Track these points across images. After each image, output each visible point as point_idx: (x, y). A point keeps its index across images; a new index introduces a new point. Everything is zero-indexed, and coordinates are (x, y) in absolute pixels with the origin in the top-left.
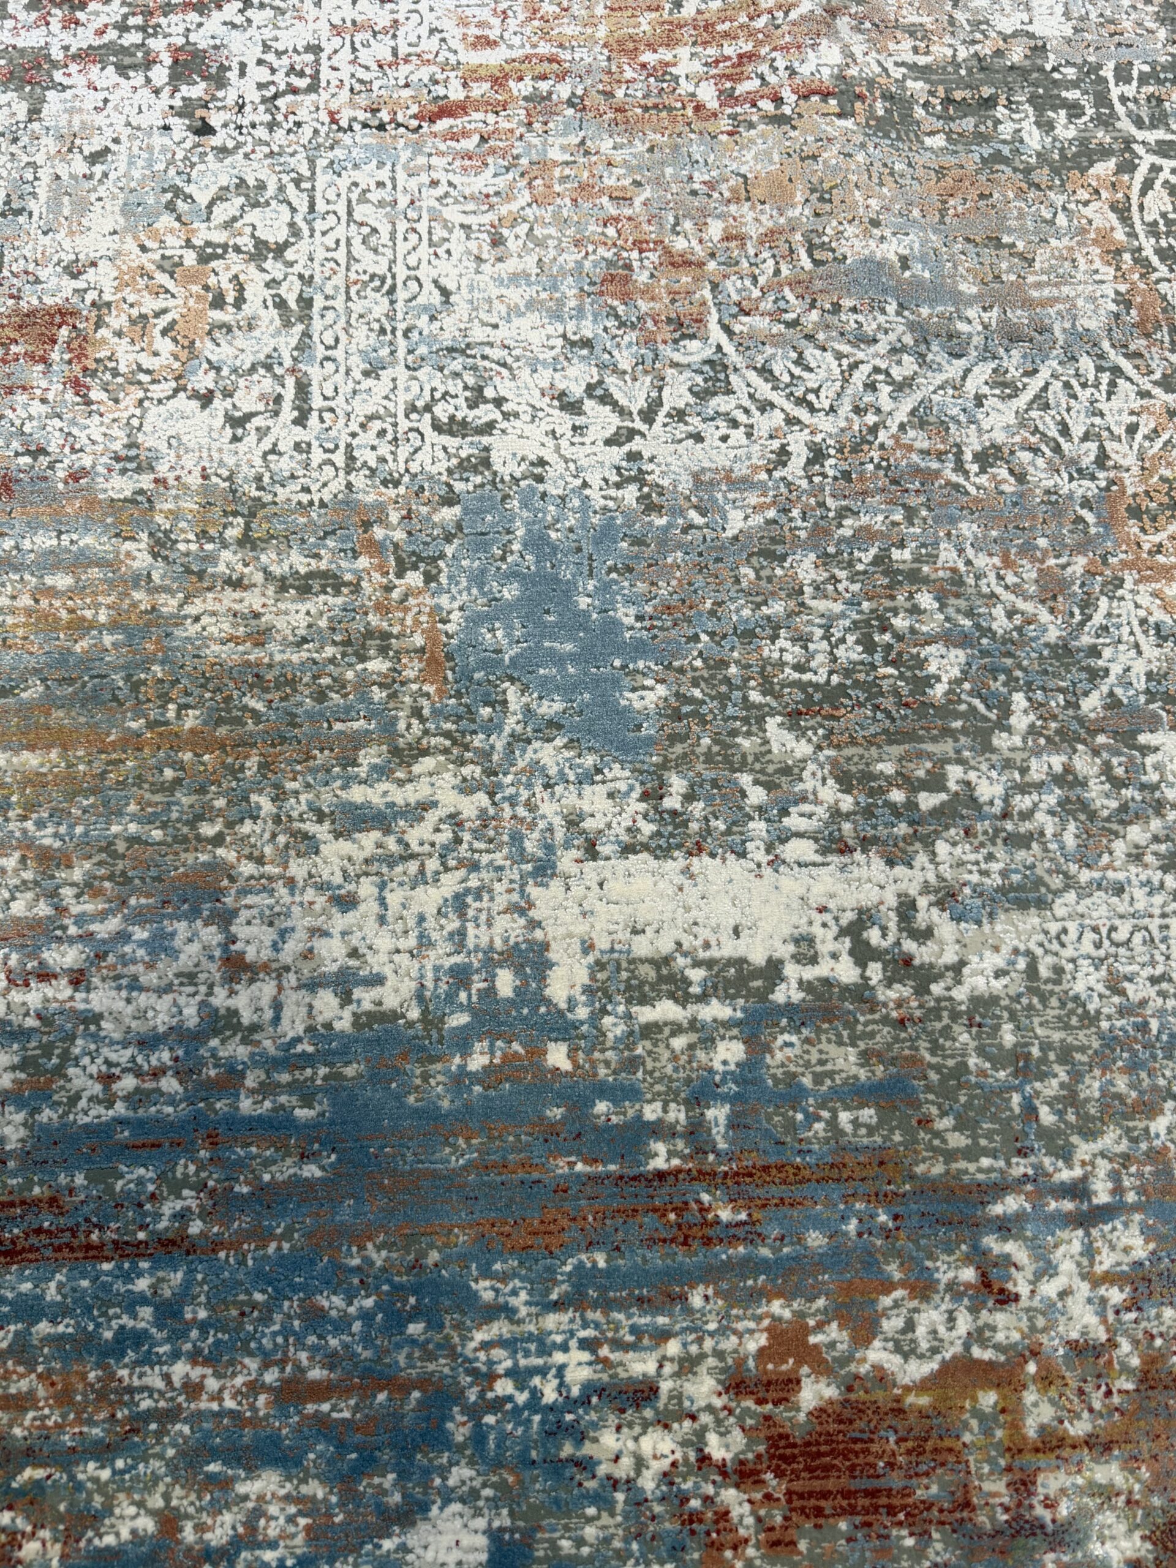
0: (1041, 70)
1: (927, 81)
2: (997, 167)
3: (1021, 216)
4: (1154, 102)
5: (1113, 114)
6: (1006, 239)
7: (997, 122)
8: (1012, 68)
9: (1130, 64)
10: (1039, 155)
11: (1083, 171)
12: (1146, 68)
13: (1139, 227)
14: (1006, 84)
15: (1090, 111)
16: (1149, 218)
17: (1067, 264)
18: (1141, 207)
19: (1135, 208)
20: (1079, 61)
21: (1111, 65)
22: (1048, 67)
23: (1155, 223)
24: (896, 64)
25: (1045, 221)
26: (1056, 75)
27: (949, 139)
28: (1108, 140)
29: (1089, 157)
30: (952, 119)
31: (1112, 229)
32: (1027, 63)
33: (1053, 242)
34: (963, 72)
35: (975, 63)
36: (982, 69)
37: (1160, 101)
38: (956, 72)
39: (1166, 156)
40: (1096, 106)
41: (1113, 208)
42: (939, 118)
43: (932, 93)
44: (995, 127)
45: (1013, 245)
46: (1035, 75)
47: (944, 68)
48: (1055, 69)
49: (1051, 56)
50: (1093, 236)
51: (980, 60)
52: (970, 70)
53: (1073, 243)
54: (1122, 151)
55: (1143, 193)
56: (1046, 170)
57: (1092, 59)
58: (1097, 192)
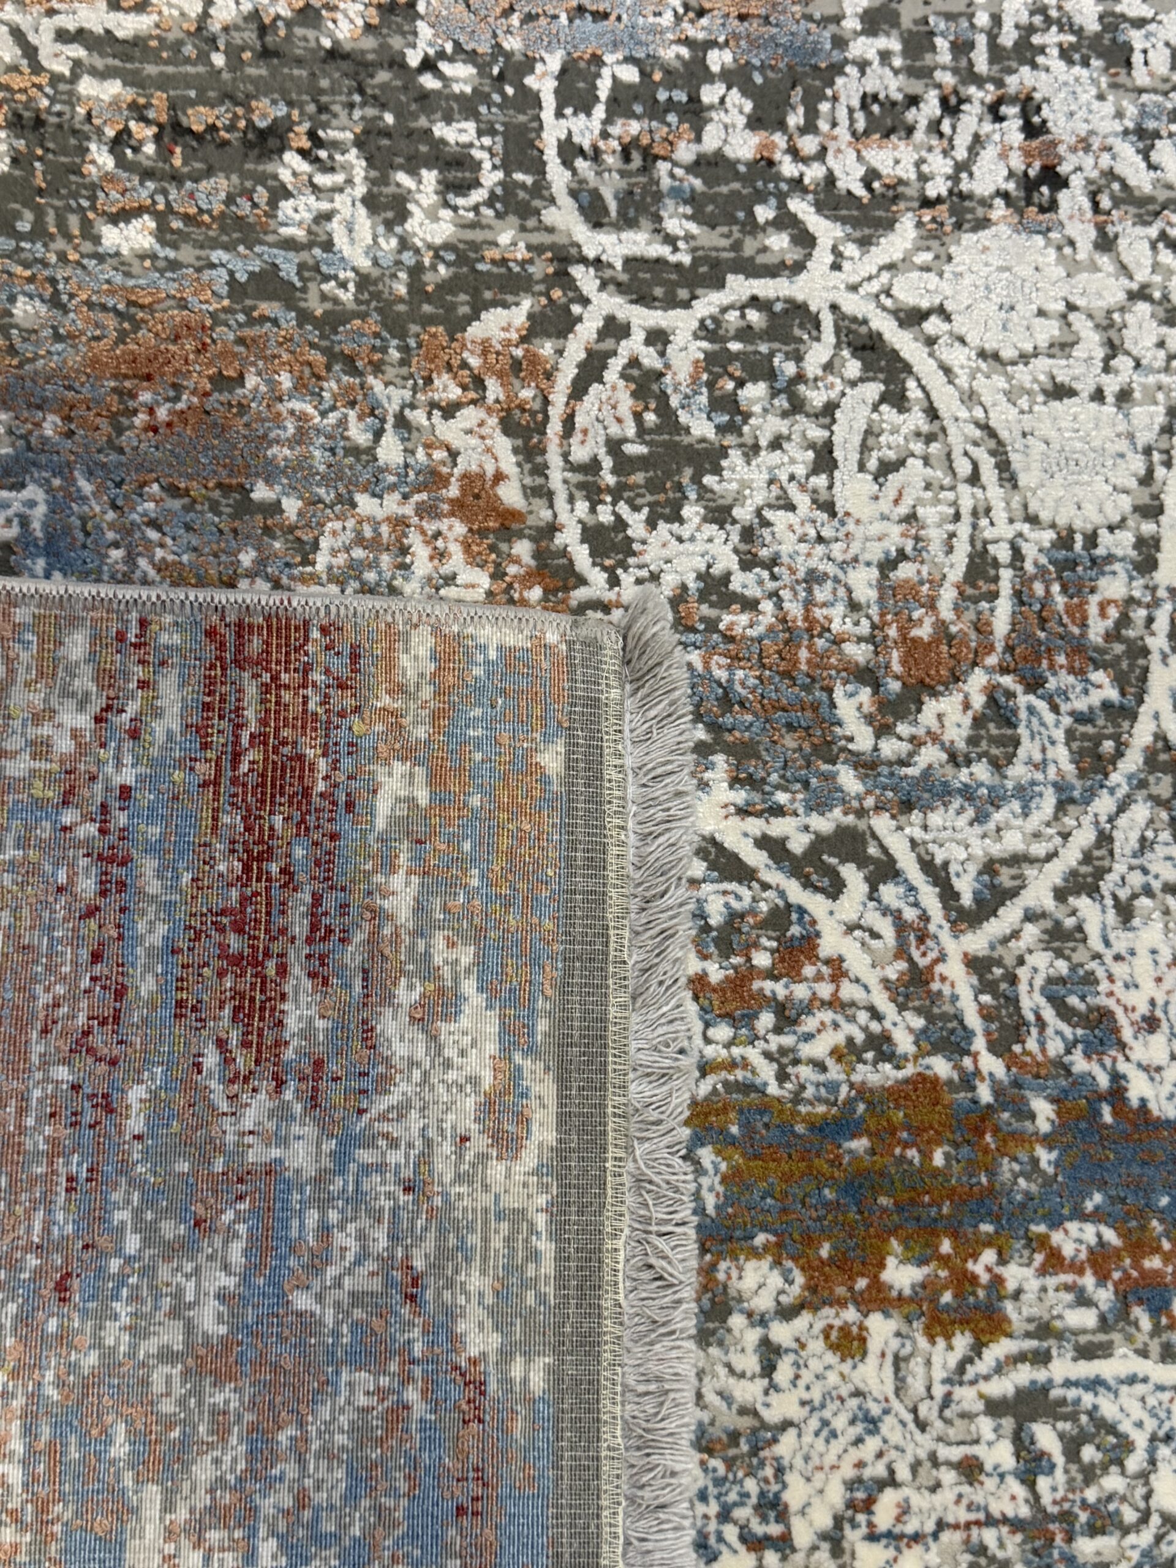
0: (397, 63)
1: (131, 79)
2: (266, 308)
3: (302, 437)
4: (637, 161)
5: (541, 189)
6: (261, 492)
7: (281, 192)
8: (335, 54)
9: (597, 60)
10: (364, 281)
11: (457, 326)
12: (630, 74)
13: (557, 477)
14: (316, 94)
15: (491, 177)
16: (580, 454)
17: (385, 559)
18: (569, 423)
19: (554, 428)
20: (484, 48)
21: (554, 62)
22: (414, 59)
23: (593, 466)
24: (63, 36)
25: (355, 451)
26: (429, 82)
27: (162, 233)
28: (521, 253)
29: (475, 293)
30: (177, 178)
31: (499, 477)
32: (369, 43)
33: (365, 503)
34: (218, 60)
35: (250, 36)
36: (266, 54)
37: (650, 158)
38: (203, 58)
39: (643, 299)
40: (506, 166)
41: (508, 427)
42: (147, 174)
43: (139, 111)
44: (273, 203)
45: (275, 508)
46: (383, 76)
47: (178, 45)
48: (428, 65)
49: (424, 30)
50: (454, 491)
51: (263, 30)
52: (233, 54)
53: (408, 510)
54: (550, 281)
55: (578, 390)
56: (373, 323)
57: (512, 44)
58: (479, 383)
